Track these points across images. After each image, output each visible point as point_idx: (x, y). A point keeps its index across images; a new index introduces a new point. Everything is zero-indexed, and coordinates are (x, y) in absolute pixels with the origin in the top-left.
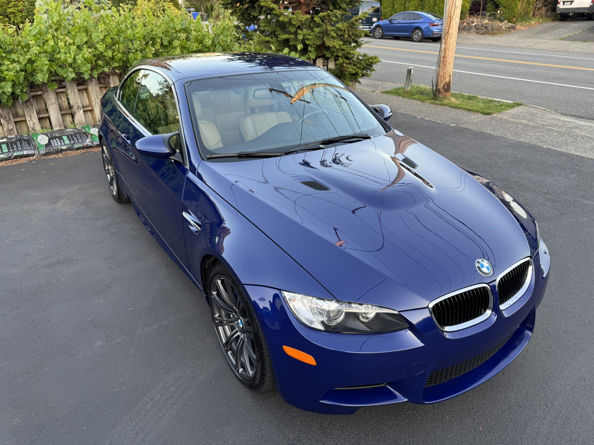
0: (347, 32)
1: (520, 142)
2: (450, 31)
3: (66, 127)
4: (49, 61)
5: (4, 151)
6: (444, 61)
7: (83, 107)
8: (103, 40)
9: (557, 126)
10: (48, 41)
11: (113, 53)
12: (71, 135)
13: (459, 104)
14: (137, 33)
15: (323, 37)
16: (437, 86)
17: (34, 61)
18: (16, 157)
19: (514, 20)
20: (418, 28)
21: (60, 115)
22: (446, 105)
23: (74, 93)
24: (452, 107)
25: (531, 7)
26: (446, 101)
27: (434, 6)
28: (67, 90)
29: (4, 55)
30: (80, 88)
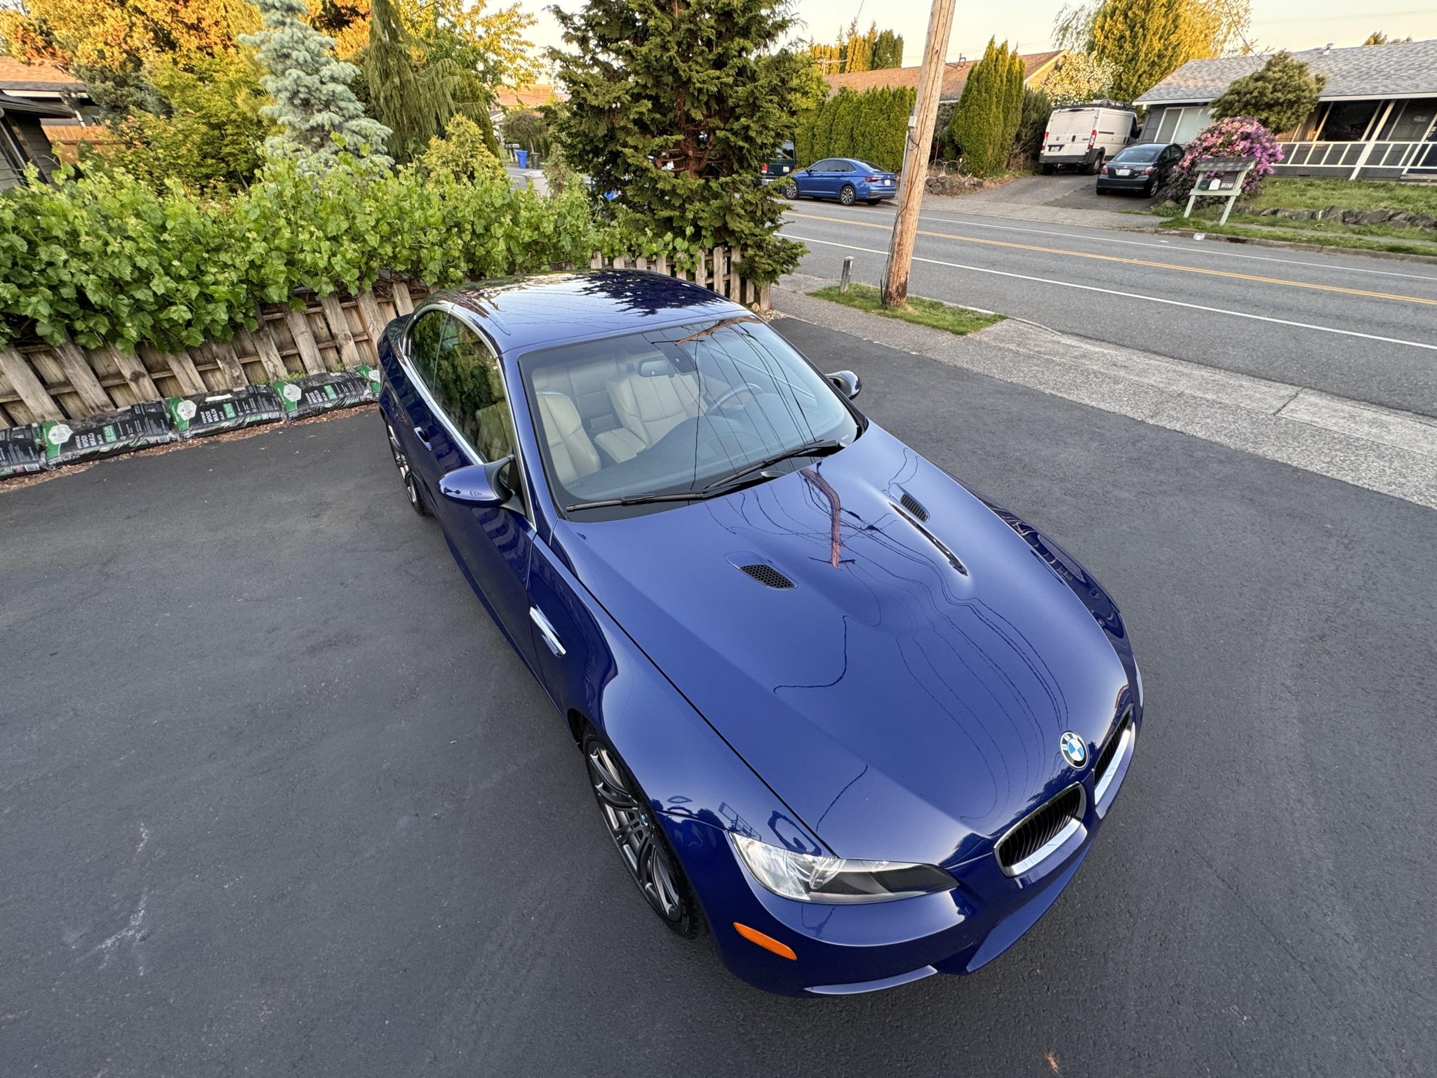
0: (760, 206)
1: (1011, 383)
2: (910, 205)
3: (329, 369)
4: (286, 265)
5: (229, 416)
6: (899, 249)
7: (354, 335)
8: (374, 228)
9: (1057, 354)
10: (280, 229)
11: (394, 248)
12: (338, 384)
13: (919, 317)
14: (431, 216)
15: (725, 215)
16: (887, 287)
17: (261, 266)
18: (251, 425)
19: (982, 172)
20: (849, 185)
21: (317, 351)
22: (901, 318)
23: (336, 314)
24: (910, 321)
25: (1006, 153)
26: (900, 311)
27: (870, 150)
28: (323, 310)
29: (206, 255)
30: (346, 304)
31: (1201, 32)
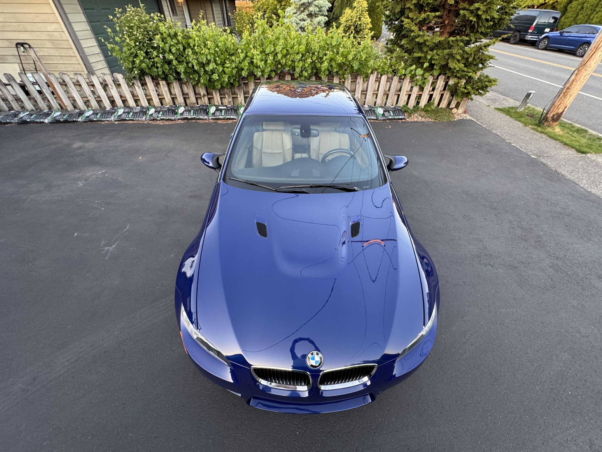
5: (222, 115)
6: (566, 92)
8: (281, 51)
11: (286, 60)
13: (559, 135)
14: (301, 48)
15: (449, 59)
16: (547, 114)
17: (242, 63)
22: (546, 134)
24: (550, 137)
26: (549, 130)
29: (228, 57)
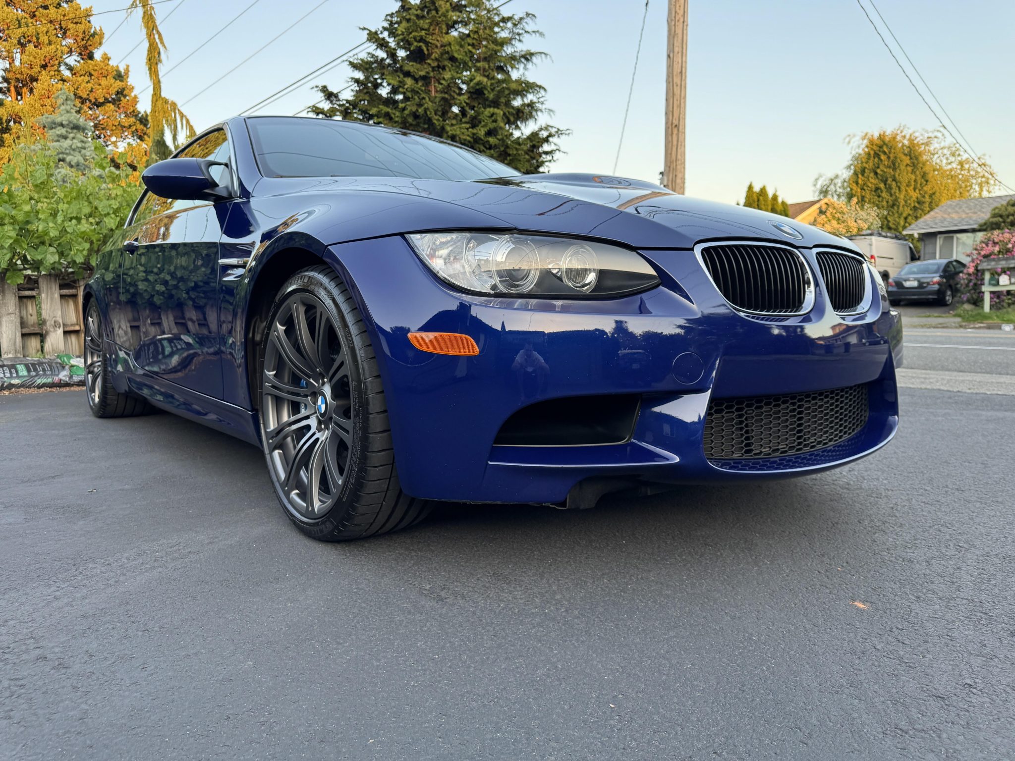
3: (26, 355)
4: (16, 235)
7: (64, 325)
23: (52, 299)
28: (39, 294)
30: (65, 292)
31: (955, 190)
